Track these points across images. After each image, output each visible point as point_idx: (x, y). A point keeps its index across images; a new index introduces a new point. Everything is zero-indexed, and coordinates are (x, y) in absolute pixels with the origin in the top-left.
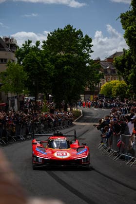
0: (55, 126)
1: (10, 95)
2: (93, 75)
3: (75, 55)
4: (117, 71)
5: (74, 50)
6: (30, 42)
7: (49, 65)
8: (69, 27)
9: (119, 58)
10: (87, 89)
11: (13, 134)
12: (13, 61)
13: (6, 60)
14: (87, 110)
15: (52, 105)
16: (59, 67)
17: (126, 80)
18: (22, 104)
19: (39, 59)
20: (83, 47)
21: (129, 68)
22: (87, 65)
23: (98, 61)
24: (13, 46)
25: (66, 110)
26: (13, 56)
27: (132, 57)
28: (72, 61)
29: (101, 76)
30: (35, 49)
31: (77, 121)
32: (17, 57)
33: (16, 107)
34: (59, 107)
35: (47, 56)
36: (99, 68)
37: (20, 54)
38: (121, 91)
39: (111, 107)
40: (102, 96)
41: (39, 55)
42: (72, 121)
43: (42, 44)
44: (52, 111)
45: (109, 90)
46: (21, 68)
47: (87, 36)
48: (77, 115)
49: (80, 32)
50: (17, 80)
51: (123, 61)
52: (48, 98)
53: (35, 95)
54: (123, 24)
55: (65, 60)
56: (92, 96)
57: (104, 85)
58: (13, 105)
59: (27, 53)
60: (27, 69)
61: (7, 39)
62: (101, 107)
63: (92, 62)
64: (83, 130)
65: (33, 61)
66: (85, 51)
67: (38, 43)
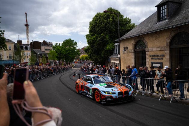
0: (66, 70)
1: (51, 60)
2: (78, 54)
3: (72, 48)
4: (85, 52)
5: (71, 46)
6: (57, 44)
7: (64, 51)
8: (70, 39)
9: (85, 48)
10: (76, 58)
11: (52, 73)
12: (52, 49)
13: (49, 49)
14: (76, 64)
15: (65, 63)
16: (67, 51)
17: (88, 55)
18: (55, 63)
19: (60, 49)
20: (74, 45)
21: (89, 51)
22: (76, 50)
23: (79, 49)
24: (52, 45)
25: (69, 64)
26: (52, 48)
27: (90, 48)
28: (71, 49)
29: (80, 54)
30: (59, 46)
31: (73, 68)
32: (53, 48)
33: (53, 64)
34: (67, 64)
35: (63, 48)
36: (80, 51)
37: (54, 48)
38: (86, 58)
39: (83, 63)
40: (80, 60)
41: (60, 48)
42: (71, 68)
43: (61, 44)
44: (65, 65)
45: (83, 58)
46: (55, 52)
47: (75, 42)
48: (73, 66)
49: (73, 41)
50: (53, 56)
51: (87, 49)
52: (64, 61)
53: (59, 60)
54: (87, 38)
55: (68, 49)
56: (77, 60)
57: (81, 56)
58: (52, 63)
59: (56, 47)
60: (56, 52)
61: (50, 43)
62: (80, 63)
63: (77, 50)
64: (75, 70)
65: (58, 49)
66: (75, 46)
67: (60, 44)
